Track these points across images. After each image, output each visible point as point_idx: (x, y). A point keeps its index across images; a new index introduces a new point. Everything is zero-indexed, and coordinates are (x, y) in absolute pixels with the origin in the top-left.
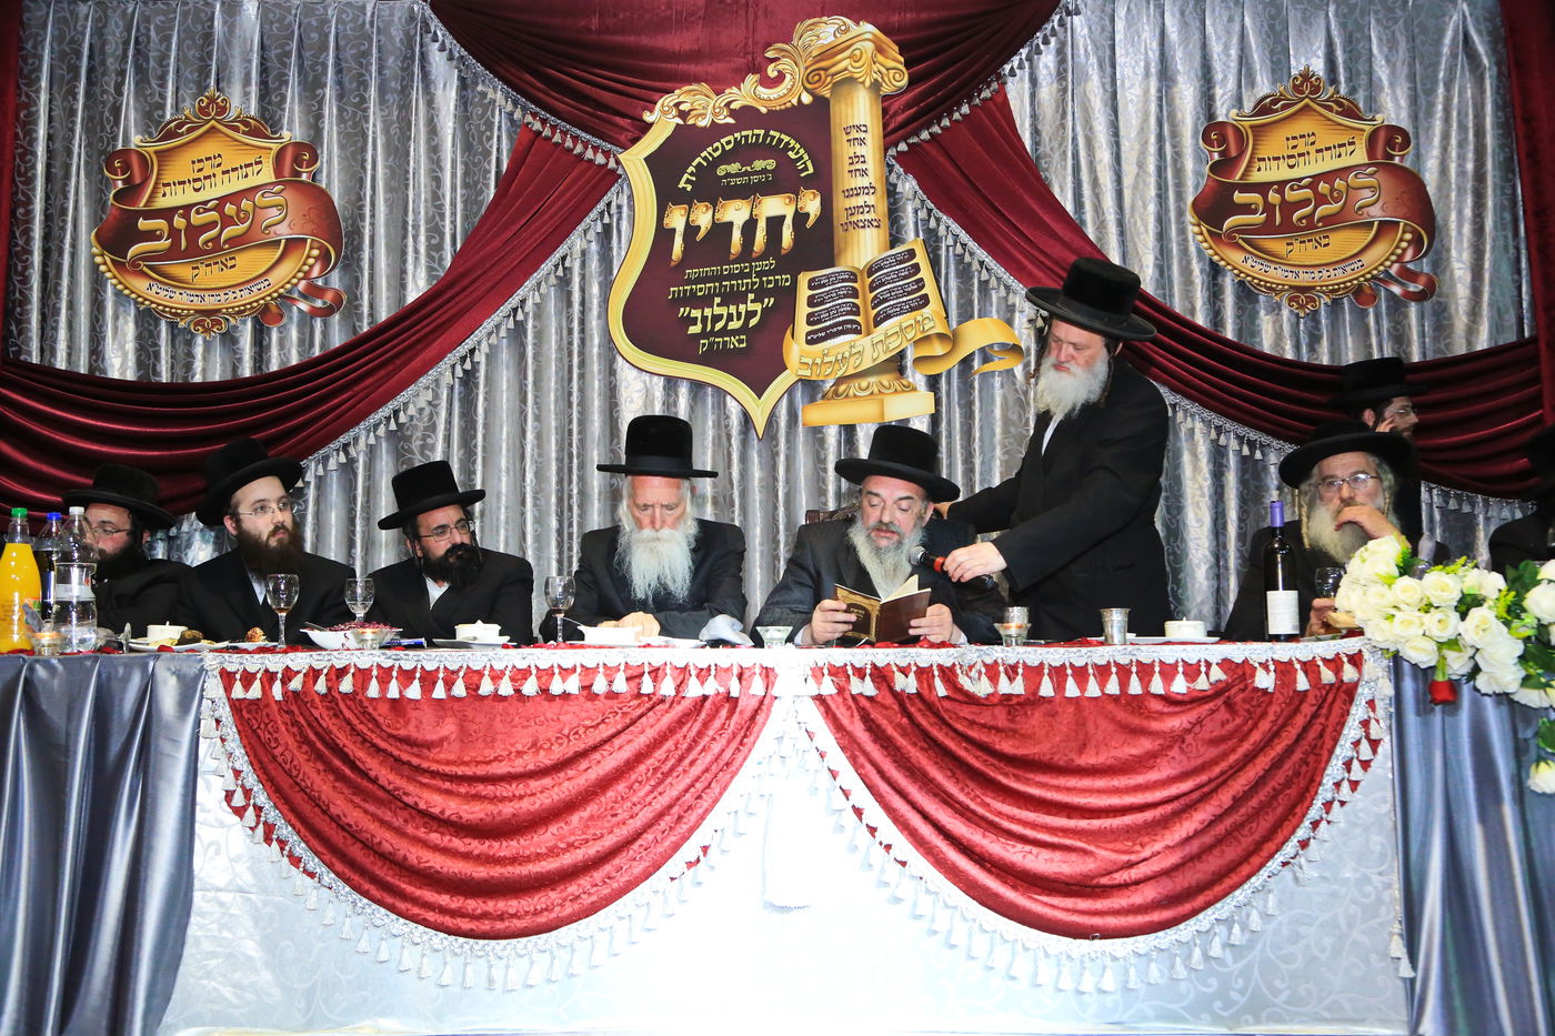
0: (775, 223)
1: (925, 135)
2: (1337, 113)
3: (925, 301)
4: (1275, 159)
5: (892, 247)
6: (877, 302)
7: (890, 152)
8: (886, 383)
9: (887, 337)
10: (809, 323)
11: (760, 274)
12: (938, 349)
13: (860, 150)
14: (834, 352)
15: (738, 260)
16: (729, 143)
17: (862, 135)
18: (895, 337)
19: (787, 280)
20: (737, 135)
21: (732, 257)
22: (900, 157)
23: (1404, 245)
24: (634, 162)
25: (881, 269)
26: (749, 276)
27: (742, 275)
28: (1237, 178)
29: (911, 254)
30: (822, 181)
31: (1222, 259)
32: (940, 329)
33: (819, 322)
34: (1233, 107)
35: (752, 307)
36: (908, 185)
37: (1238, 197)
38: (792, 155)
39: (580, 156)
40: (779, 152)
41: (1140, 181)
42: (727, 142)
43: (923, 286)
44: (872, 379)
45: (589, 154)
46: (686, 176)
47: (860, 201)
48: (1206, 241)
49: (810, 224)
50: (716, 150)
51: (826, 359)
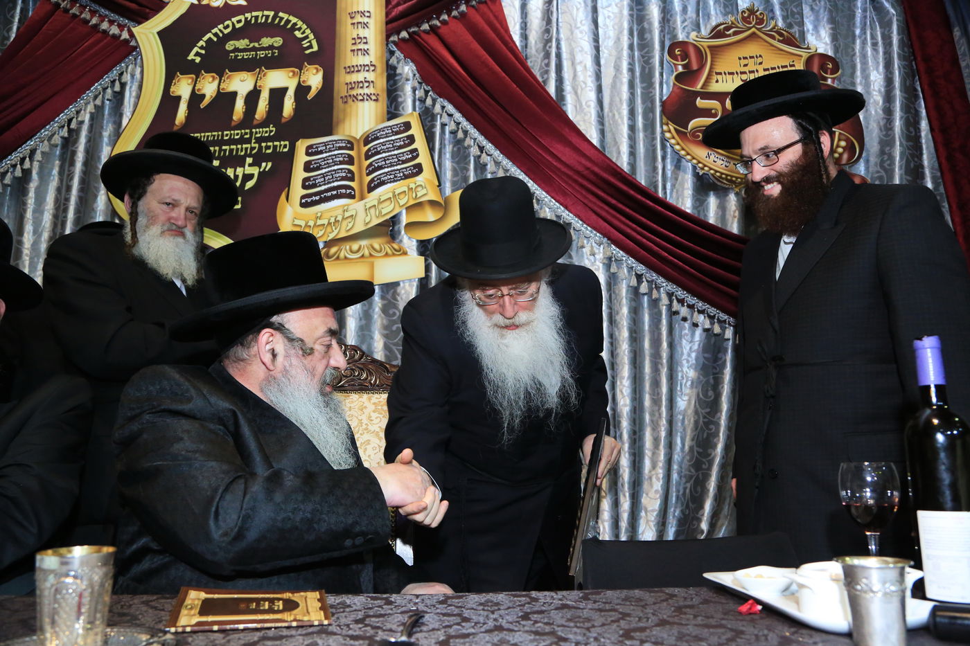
0: (278, 95)
1: (426, 27)
2: (779, 41)
3: (419, 169)
4: (730, 74)
5: (389, 119)
6: (372, 169)
7: (392, 39)
8: (377, 246)
9: (380, 202)
10: (304, 187)
11: (259, 140)
12: (430, 215)
13: (363, 32)
14: (327, 215)
15: (240, 126)
16: (239, 21)
17: (366, 20)
18: (388, 202)
19: (285, 146)
20: (248, 15)
21: (233, 124)
22: (400, 44)
23: (840, 150)
24: (148, 35)
25: (377, 138)
26: (249, 141)
27: (242, 140)
28: (698, 87)
29: (407, 126)
30: (326, 58)
31: (688, 154)
32: (433, 196)
33: (314, 186)
34: (693, 30)
35: (249, 170)
36: (407, 69)
37: (700, 103)
38: (298, 34)
39: (96, 26)
40: (286, 32)
41: (617, 80)
42: (238, 21)
43: (418, 155)
44: (364, 243)
45: (105, 26)
46: (196, 49)
47: (360, 77)
48: (673, 138)
49: (311, 96)
50: (226, 28)
51: (319, 222)
